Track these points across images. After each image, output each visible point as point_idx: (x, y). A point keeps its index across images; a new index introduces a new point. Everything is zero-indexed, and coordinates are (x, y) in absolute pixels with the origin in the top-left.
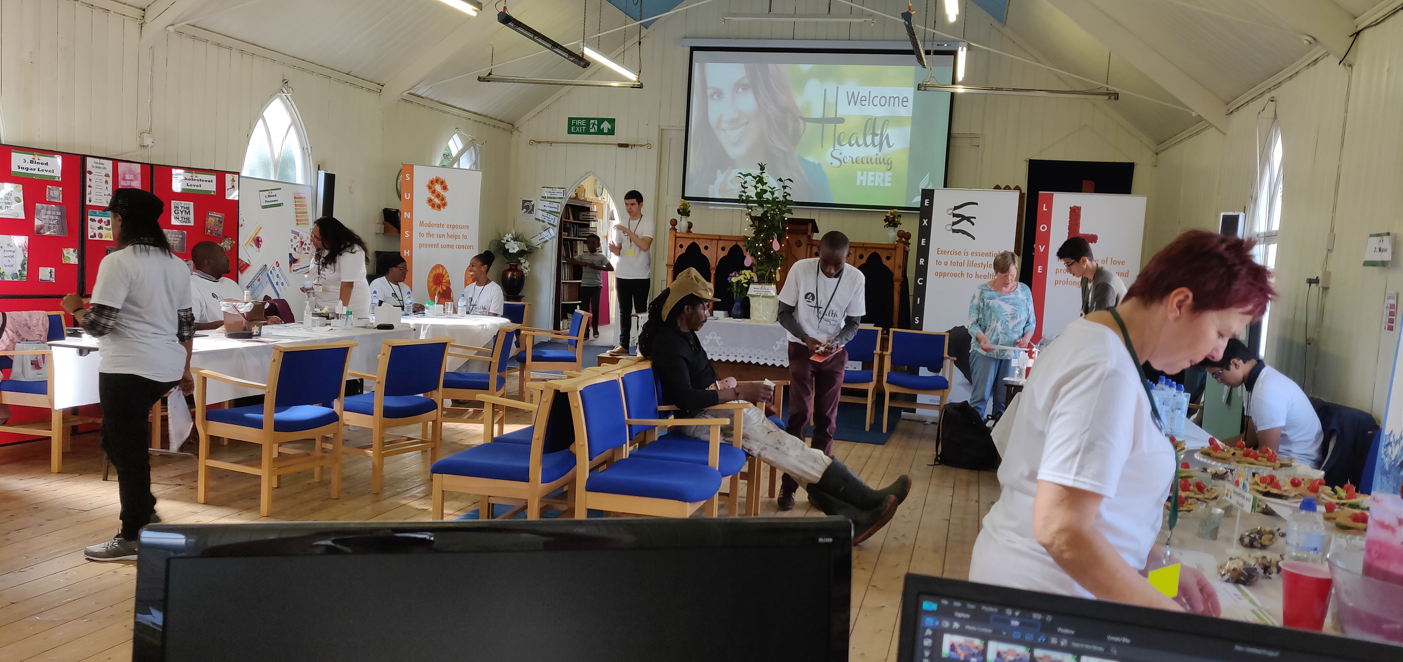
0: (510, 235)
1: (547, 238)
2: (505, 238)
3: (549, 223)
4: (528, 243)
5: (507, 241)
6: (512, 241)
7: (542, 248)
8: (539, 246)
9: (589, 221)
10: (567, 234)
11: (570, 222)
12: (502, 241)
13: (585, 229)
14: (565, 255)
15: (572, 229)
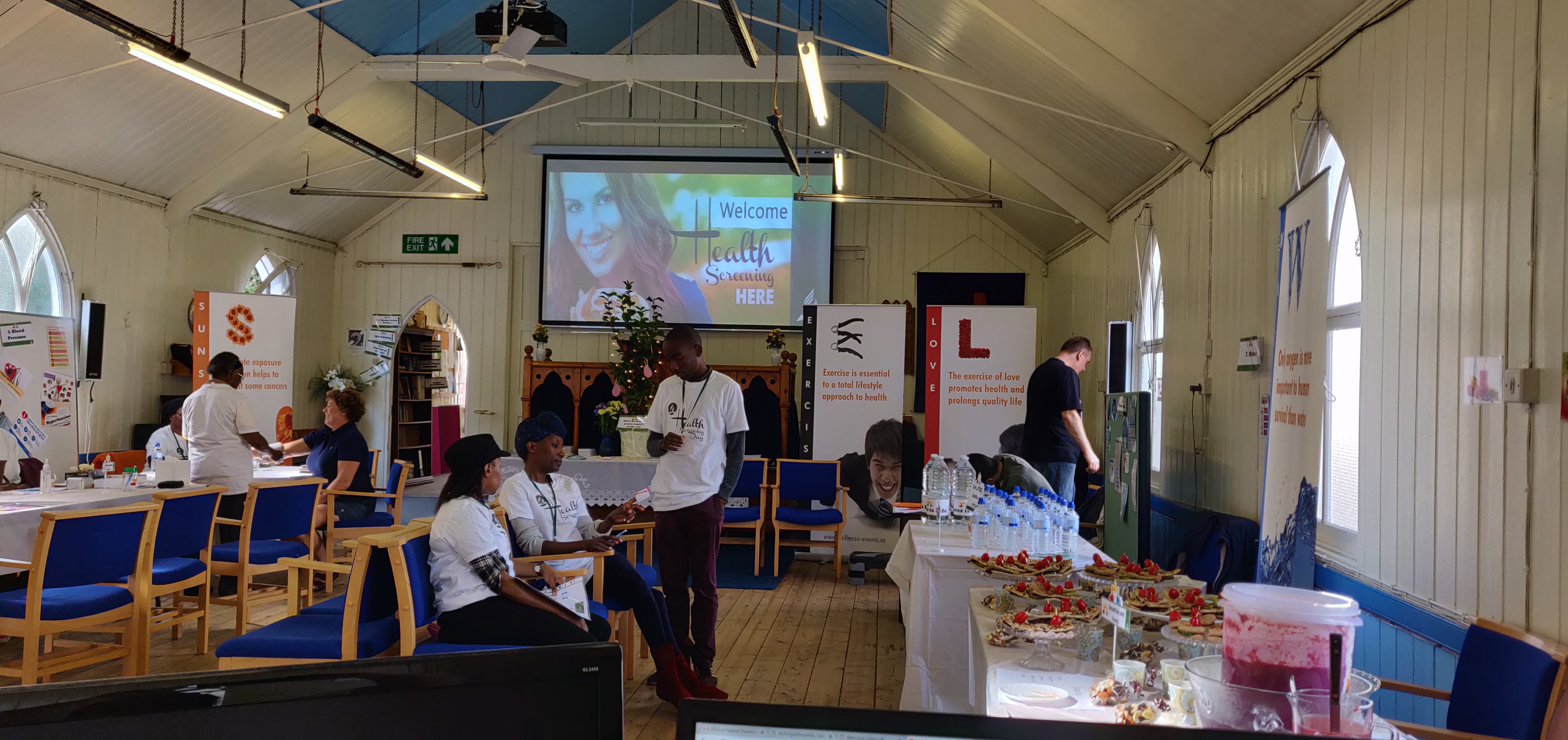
0: (334, 371)
1: (379, 374)
2: (328, 375)
3: (382, 356)
4: (357, 380)
5: (331, 378)
6: (337, 379)
7: (373, 385)
8: (370, 383)
9: (432, 352)
10: (404, 368)
11: (408, 354)
12: (325, 379)
13: (426, 362)
14: (402, 393)
15: (411, 362)
